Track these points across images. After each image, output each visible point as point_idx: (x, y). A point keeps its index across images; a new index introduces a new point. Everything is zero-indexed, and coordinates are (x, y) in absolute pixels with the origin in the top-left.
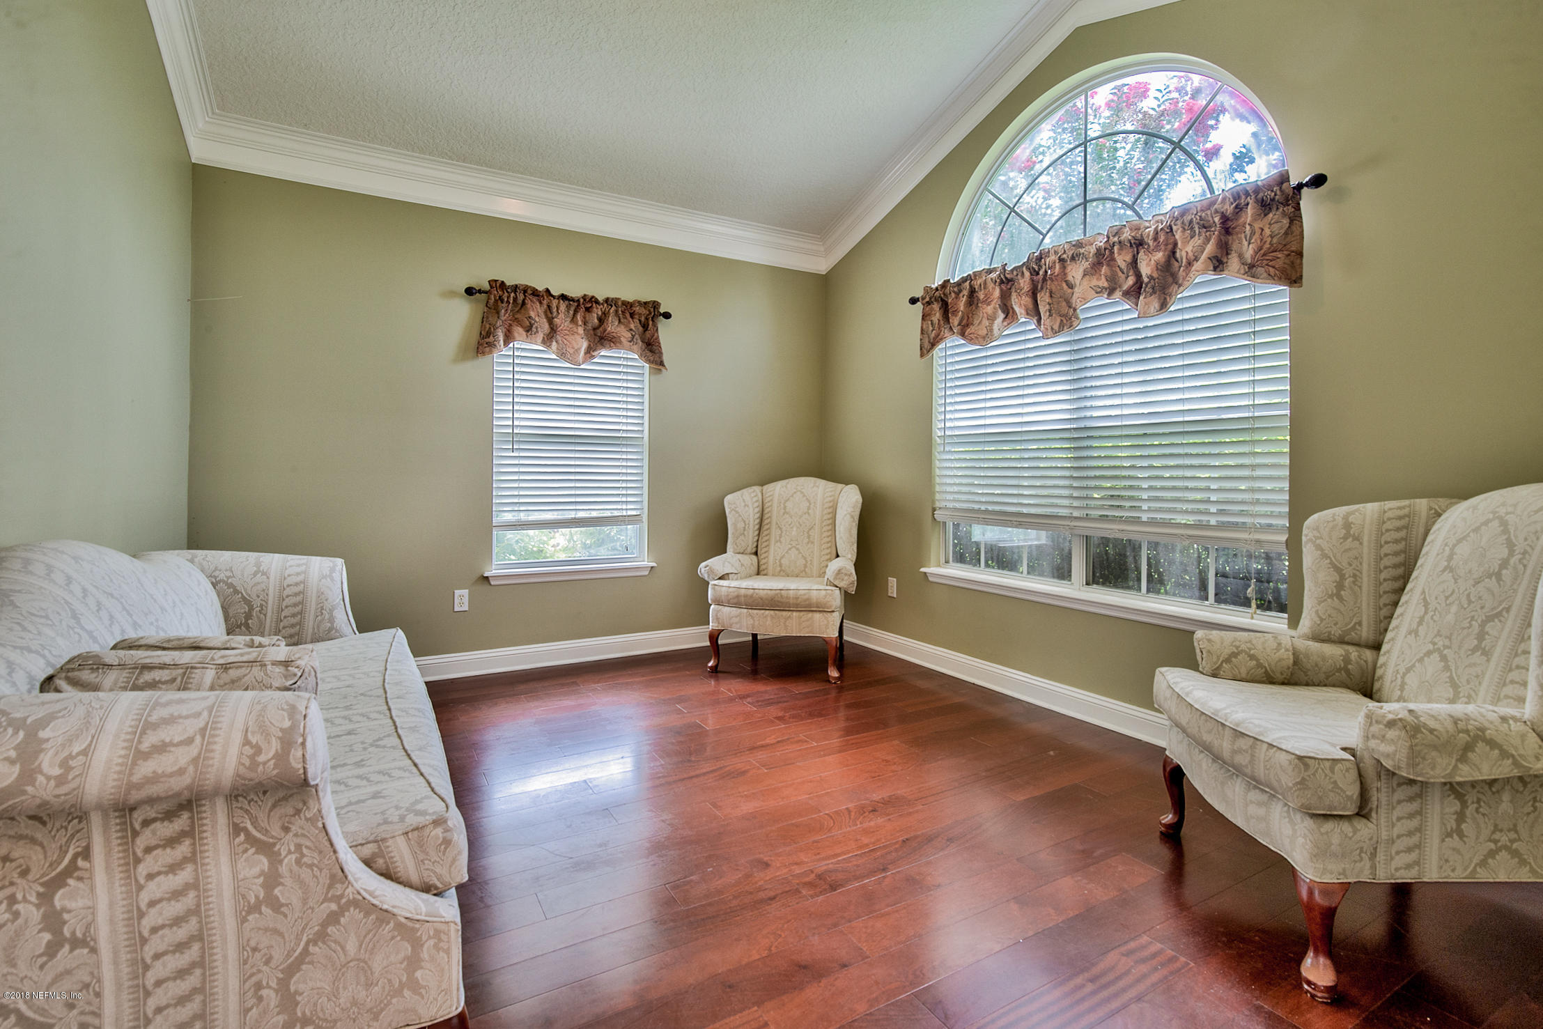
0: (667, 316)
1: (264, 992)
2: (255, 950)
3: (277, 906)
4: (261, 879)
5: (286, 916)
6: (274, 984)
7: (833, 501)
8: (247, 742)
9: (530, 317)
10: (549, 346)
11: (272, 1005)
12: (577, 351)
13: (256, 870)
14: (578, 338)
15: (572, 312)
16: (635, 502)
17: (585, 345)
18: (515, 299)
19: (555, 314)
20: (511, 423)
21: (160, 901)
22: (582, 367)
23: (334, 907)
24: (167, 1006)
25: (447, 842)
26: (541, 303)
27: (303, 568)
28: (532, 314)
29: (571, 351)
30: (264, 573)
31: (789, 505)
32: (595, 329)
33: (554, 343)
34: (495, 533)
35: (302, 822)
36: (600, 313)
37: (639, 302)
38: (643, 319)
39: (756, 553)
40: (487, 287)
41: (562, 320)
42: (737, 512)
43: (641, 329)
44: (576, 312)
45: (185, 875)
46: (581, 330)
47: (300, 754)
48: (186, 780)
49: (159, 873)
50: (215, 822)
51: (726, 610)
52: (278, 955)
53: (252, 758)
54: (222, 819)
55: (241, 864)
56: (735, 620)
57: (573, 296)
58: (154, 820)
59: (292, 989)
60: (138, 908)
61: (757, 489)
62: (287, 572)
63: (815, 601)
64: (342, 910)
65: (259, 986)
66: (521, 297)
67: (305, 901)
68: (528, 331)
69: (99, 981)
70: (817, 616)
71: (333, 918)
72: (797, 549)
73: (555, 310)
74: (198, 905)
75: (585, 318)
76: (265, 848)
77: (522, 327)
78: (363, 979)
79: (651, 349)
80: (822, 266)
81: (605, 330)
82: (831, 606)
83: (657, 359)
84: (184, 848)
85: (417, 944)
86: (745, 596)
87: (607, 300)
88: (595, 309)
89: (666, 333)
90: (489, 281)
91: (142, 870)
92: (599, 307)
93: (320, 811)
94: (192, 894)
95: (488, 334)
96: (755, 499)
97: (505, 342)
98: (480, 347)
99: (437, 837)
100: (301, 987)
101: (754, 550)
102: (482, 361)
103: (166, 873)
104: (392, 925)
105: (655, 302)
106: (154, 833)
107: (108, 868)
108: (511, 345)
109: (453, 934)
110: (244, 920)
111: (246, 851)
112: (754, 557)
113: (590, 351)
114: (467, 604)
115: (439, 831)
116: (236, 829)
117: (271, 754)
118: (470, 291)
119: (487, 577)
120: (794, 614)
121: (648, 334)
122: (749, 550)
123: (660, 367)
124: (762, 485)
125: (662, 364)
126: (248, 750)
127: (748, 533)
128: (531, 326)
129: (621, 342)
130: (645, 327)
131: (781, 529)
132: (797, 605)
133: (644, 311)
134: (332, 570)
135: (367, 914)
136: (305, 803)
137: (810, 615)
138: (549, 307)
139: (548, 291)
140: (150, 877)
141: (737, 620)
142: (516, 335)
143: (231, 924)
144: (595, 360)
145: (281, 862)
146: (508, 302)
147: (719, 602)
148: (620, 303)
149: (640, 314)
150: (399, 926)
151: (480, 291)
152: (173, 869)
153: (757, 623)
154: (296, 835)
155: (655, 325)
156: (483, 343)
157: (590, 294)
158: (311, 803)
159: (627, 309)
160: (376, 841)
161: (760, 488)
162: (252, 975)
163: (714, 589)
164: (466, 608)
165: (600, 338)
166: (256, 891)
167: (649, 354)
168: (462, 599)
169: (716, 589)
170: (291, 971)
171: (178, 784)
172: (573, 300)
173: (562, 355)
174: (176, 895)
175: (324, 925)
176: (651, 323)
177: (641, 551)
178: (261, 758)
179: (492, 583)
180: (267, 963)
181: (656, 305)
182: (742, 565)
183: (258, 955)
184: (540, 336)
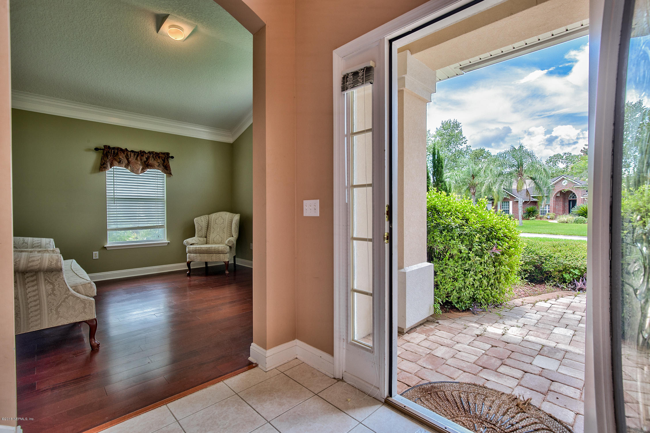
0: (172, 157)
1: (52, 311)
2: (50, 302)
3: (55, 295)
4: (51, 289)
5: (56, 297)
6: (54, 309)
7: (231, 219)
8: (49, 261)
9: (120, 158)
10: (127, 168)
11: (54, 313)
12: (138, 170)
13: (50, 288)
14: (138, 165)
15: (136, 156)
16: (163, 221)
17: (141, 167)
18: (114, 152)
19: (129, 157)
20: (113, 194)
21: (31, 292)
22: (140, 175)
23: (67, 296)
24: (33, 311)
25: (91, 287)
26: (124, 154)
27: (40, 241)
28: (121, 157)
29: (136, 170)
30: (26, 243)
31: (217, 221)
32: (145, 162)
33: (129, 167)
34: (108, 232)
35: (59, 279)
36: (147, 157)
37: (162, 153)
38: (163, 159)
39: (206, 237)
40: (103, 148)
41: (132, 159)
42: (198, 223)
43: (163, 162)
44: (137, 156)
45: (35, 288)
46: (139, 163)
47: (60, 263)
48: (38, 267)
49: (30, 287)
50: (41, 278)
51: (192, 255)
52: (55, 304)
53: (51, 263)
54: (43, 278)
55: (47, 286)
56: (195, 258)
57: (136, 151)
58: (29, 277)
59: (58, 310)
60: (26, 293)
61: (207, 216)
62: (34, 243)
63: (220, 250)
64: (69, 296)
65: (51, 309)
66: (116, 151)
67: (60, 294)
68: (119, 163)
69: (19, 305)
70: (221, 255)
71: (67, 298)
72: (219, 235)
73: (129, 156)
74: (38, 293)
75: (141, 158)
76: (52, 284)
77: (117, 161)
78: (73, 310)
79: (167, 169)
80: (231, 140)
81: (148, 163)
82: (225, 252)
83: (169, 172)
84: (35, 282)
85: (85, 304)
86: (198, 250)
87: (149, 152)
88: (145, 155)
89: (172, 163)
90: (104, 146)
91: (27, 286)
92: (146, 155)
93: (63, 277)
94: (37, 291)
95: (104, 164)
96: (205, 219)
97: (110, 166)
98: (101, 169)
99: (89, 286)
100: (60, 310)
101: (205, 236)
102: (101, 173)
103: (32, 287)
104: (79, 300)
105: (167, 153)
106: (29, 279)
107: (20, 285)
108: (113, 167)
109: (93, 303)
110: (48, 297)
111: (48, 284)
112: (205, 239)
113: (143, 170)
114: (98, 257)
115: (90, 285)
116: (46, 280)
117: (54, 263)
118: (96, 149)
119: (105, 247)
120: (214, 255)
121: (165, 164)
122: (203, 236)
123: (170, 175)
124: (209, 214)
125: (171, 174)
126: (50, 262)
127: (203, 230)
128: (120, 161)
129: (154, 167)
130: (164, 161)
131: (214, 229)
132: (215, 252)
133: (163, 156)
134: (50, 242)
135: (74, 298)
136: (60, 275)
137: (219, 255)
138: (127, 155)
139: (126, 149)
140: (29, 287)
141: (196, 258)
142: (115, 164)
143: (45, 298)
144: (145, 172)
145: (55, 287)
146: (111, 153)
147: (190, 252)
148: (154, 153)
149: (162, 157)
150: (81, 300)
151: (100, 149)
152: (33, 286)
153: (202, 258)
154: (58, 281)
155: (168, 160)
156: (102, 167)
157: (143, 150)
158: (61, 276)
159: (156, 155)
160: (75, 286)
161: (208, 215)
162: (50, 307)
163: (188, 248)
164: (98, 258)
165: (147, 165)
166: (50, 291)
167: (166, 170)
168: (96, 255)
169: (189, 248)
170: (58, 307)
171: (36, 267)
172: (136, 152)
173: (132, 171)
174: (34, 291)
175: (65, 299)
176: (166, 160)
177: (165, 238)
178: (53, 264)
179: (108, 249)
180: (53, 305)
181: (168, 154)
182: (200, 241)
183: (51, 304)
184: (124, 164)
